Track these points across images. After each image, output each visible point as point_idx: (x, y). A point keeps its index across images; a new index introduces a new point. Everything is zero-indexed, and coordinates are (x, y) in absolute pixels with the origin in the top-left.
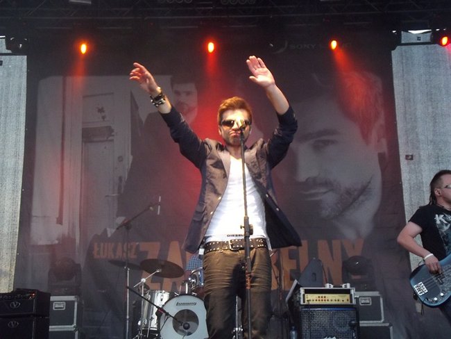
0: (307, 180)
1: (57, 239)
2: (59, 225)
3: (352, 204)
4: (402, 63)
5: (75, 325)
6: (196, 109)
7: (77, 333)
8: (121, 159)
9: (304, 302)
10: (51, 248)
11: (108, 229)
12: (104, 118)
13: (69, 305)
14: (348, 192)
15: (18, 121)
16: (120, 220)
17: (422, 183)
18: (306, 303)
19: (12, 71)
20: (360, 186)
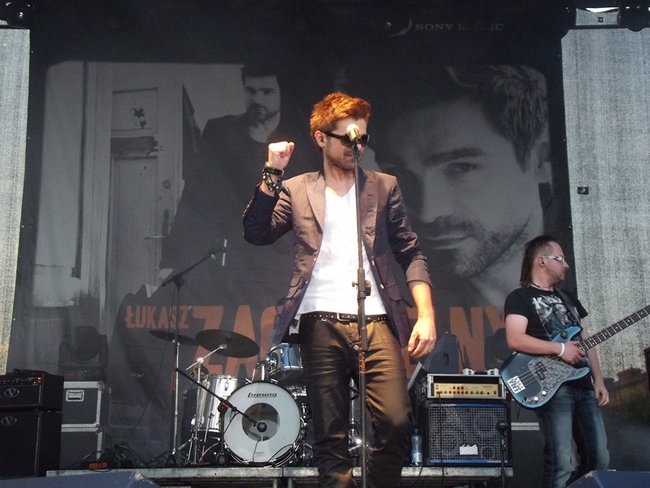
0: (437, 220)
1: (73, 300)
2: (75, 279)
3: (499, 256)
4: (576, 55)
5: (98, 423)
6: (278, 115)
7: (100, 435)
8: (167, 185)
9: (433, 394)
10: (63, 311)
11: (148, 286)
12: (143, 124)
13: (90, 394)
14: (495, 239)
15: (16, 126)
16: (166, 273)
17: (601, 227)
18: (436, 396)
19: (8, 51)
20: (511, 231)
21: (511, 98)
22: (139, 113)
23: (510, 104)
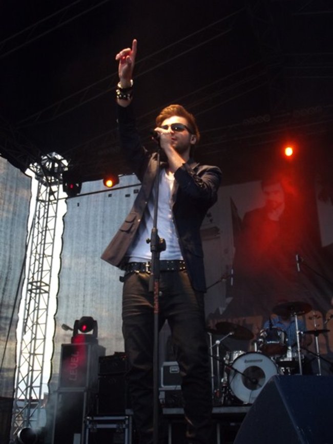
6: (284, 204)
8: (226, 251)
11: (220, 308)
12: (211, 221)
16: (229, 300)
22: (209, 216)
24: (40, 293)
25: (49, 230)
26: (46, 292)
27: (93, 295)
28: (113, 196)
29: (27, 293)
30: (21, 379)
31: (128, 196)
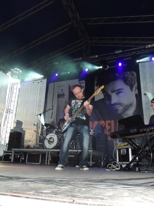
0: (114, 103)
1: (51, 122)
2: (51, 119)
3: (127, 109)
4: (142, 67)
6: (85, 87)
8: (66, 101)
12: (62, 91)
14: (126, 106)
17: (149, 101)
20: (130, 104)
21: (129, 78)
22: (62, 90)
23: (129, 79)
24: (9, 113)
25: (14, 93)
26: (12, 113)
27: (25, 114)
28: (34, 83)
29: (6, 113)
30: (2, 139)
31: (39, 83)
